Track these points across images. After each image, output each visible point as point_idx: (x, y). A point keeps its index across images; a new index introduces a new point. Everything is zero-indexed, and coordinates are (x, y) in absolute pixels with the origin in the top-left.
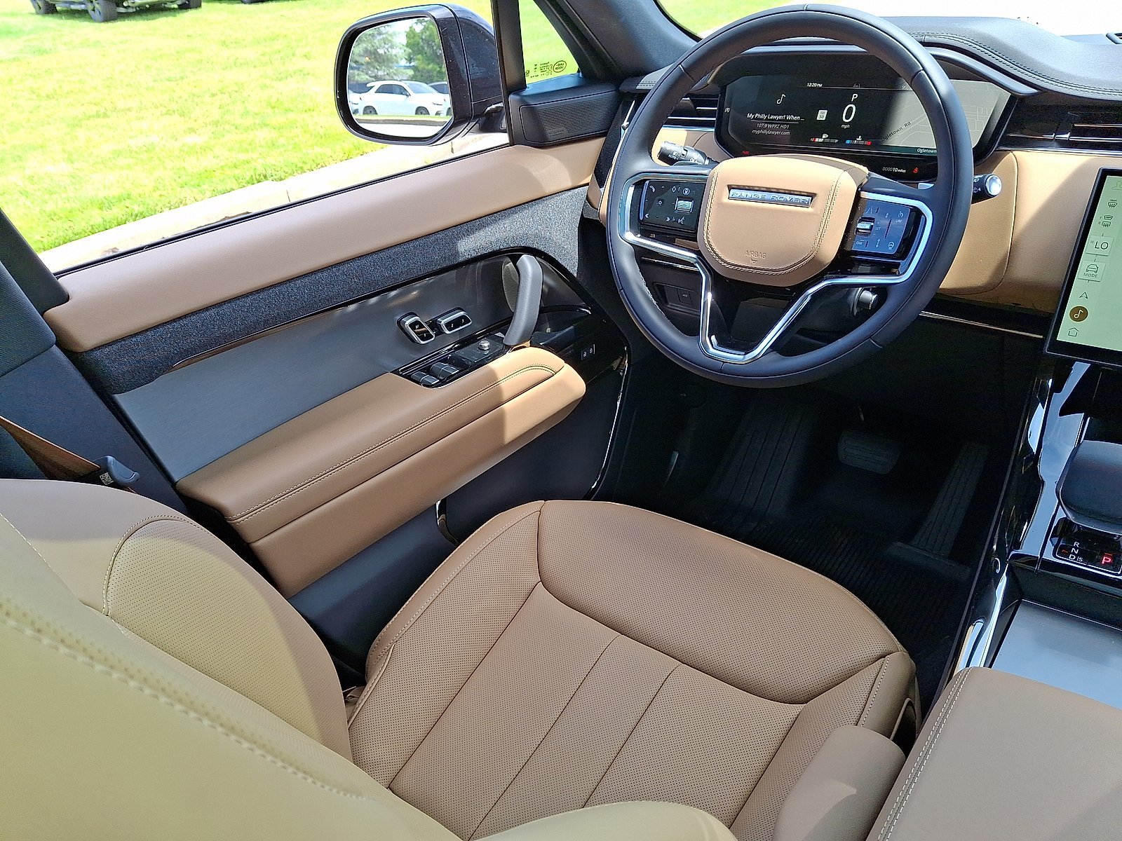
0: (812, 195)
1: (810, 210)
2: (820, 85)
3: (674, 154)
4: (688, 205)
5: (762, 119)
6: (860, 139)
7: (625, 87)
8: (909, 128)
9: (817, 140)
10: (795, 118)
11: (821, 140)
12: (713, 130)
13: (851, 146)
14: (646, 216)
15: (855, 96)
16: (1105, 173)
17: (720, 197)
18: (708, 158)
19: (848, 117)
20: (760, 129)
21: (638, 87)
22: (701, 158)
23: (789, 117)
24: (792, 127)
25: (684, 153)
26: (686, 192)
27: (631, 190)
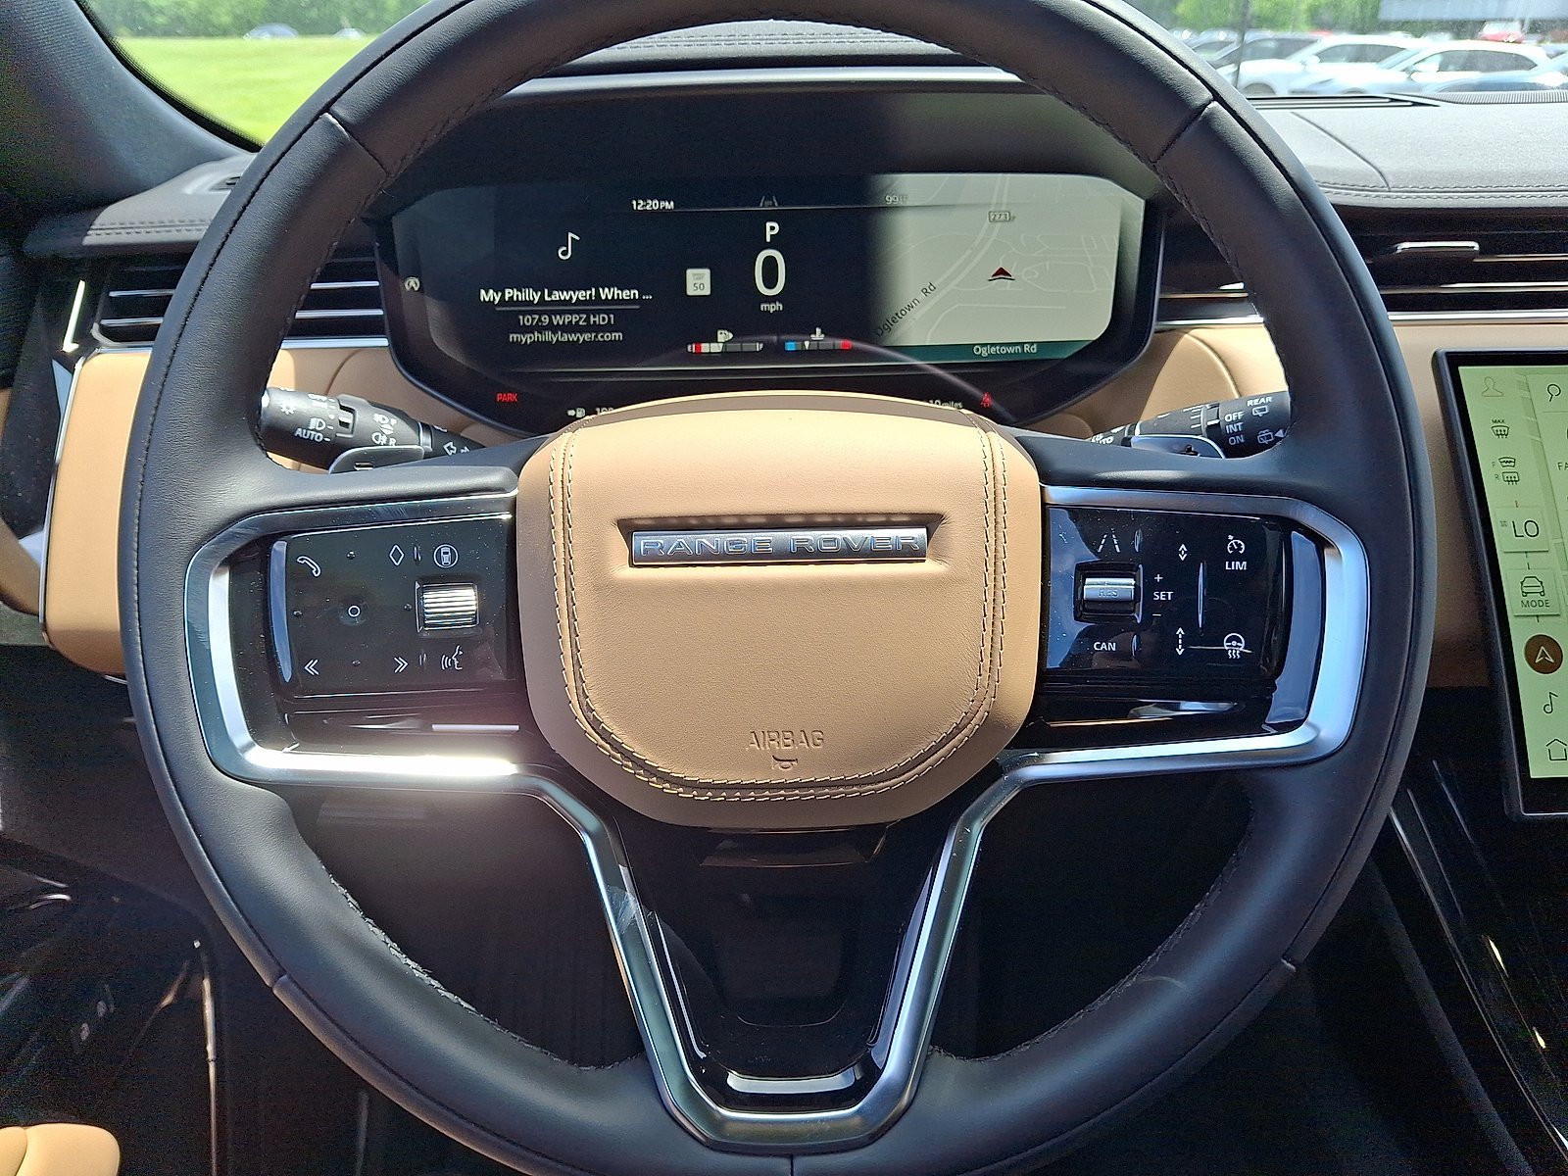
0: (930, 521)
2: (669, 205)
3: (314, 423)
4: (463, 600)
5: (530, 303)
6: (818, 335)
7: (44, 242)
8: (935, 298)
9: (705, 348)
10: (625, 294)
11: (716, 348)
12: (384, 342)
13: (801, 355)
14: (310, 668)
15: (772, 229)
17: (598, 563)
18: (426, 427)
19: (770, 282)
20: (530, 330)
21: (88, 240)
22: (405, 429)
23: (606, 293)
24: (623, 315)
25: (347, 418)
26: (446, 559)
27: (219, 587)
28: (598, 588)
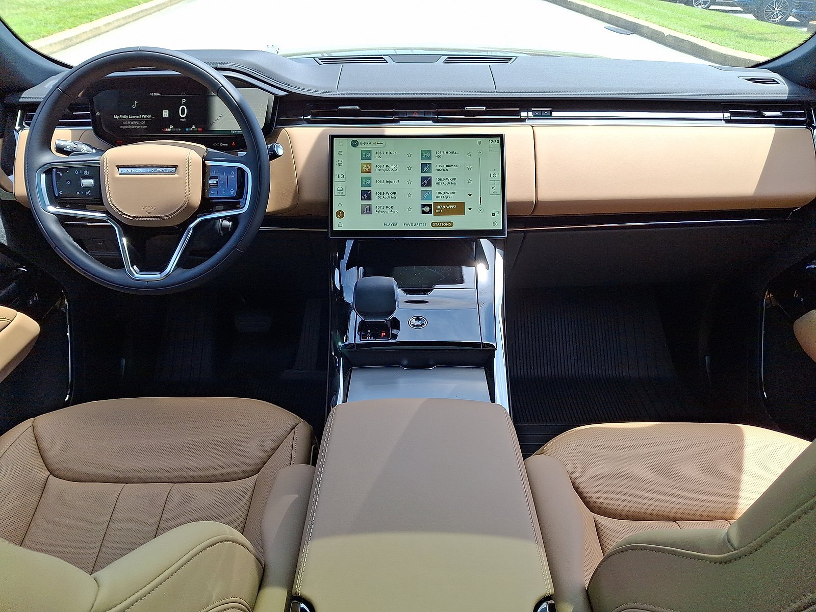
0: (176, 167)
1: (176, 175)
2: (159, 95)
3: (68, 147)
4: (90, 182)
5: (125, 119)
6: (194, 127)
7: (8, 100)
8: (222, 118)
9: (167, 130)
10: (148, 117)
11: (169, 130)
12: (91, 128)
13: (190, 132)
14: (60, 192)
15: (184, 101)
16: (332, 137)
17: (113, 174)
18: (94, 148)
19: (183, 114)
20: (126, 125)
21: (20, 100)
22: (89, 149)
23: (143, 116)
24: (147, 121)
25: (75, 146)
26: (86, 173)
27: (43, 176)
28: (113, 179)
